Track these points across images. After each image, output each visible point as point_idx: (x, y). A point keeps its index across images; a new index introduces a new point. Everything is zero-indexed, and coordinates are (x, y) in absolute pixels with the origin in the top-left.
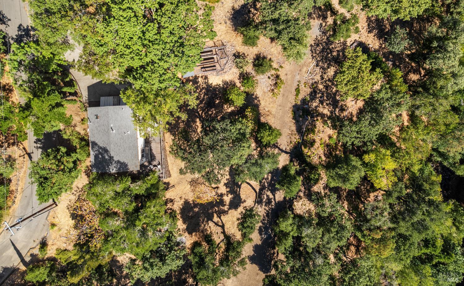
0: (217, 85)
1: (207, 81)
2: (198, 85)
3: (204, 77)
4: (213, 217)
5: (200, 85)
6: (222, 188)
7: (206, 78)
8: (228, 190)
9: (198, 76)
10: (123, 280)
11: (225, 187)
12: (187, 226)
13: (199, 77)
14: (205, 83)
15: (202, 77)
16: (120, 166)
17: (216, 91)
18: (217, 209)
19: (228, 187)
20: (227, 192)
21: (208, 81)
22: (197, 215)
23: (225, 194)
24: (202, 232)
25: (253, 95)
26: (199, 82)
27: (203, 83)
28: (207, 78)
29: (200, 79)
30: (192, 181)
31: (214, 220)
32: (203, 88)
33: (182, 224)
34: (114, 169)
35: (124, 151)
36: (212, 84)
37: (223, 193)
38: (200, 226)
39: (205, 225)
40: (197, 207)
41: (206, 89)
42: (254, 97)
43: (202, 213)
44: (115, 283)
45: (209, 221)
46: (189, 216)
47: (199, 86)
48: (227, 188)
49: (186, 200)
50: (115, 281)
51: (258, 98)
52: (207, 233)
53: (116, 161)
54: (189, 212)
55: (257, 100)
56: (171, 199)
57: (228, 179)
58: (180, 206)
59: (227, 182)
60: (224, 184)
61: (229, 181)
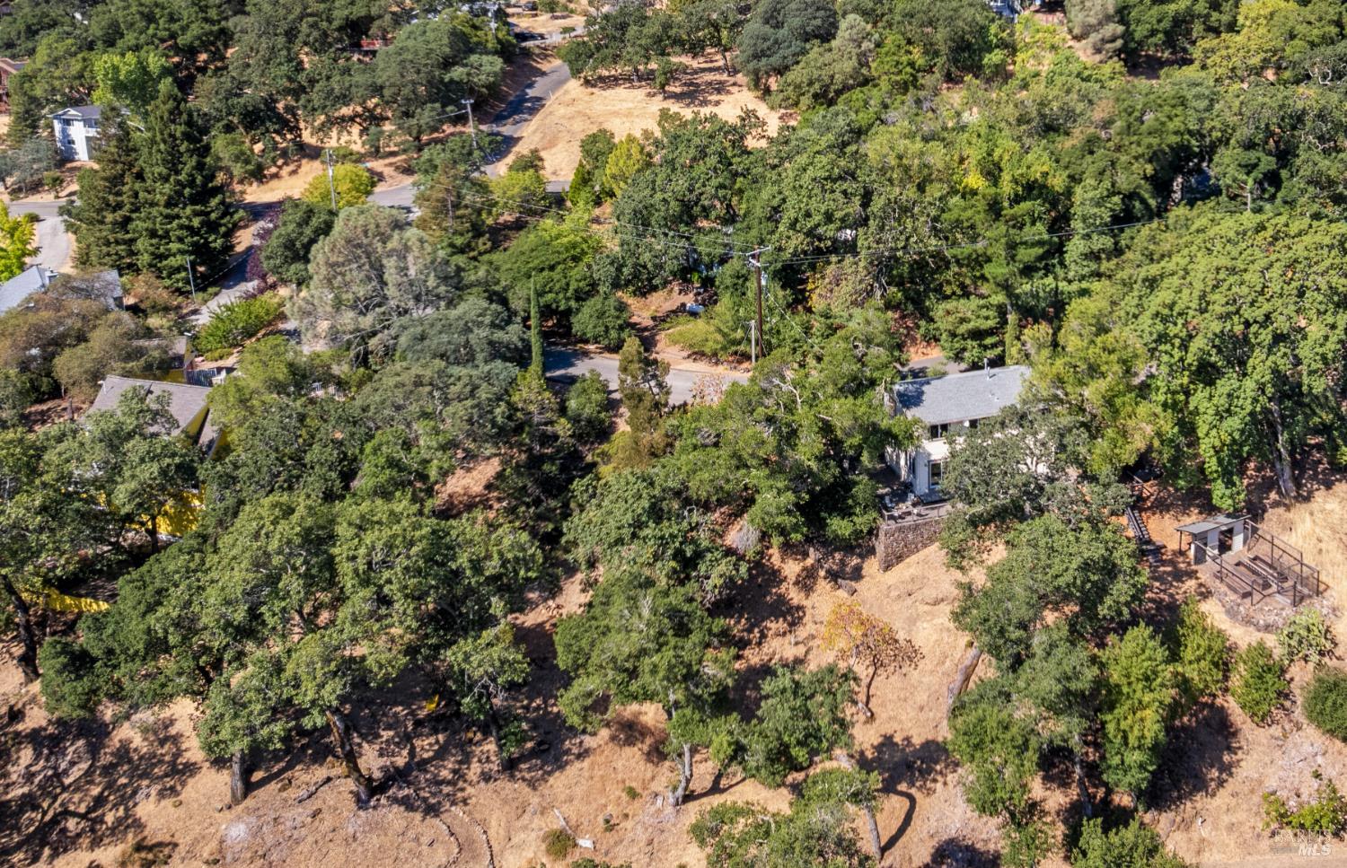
1: (1196, 599)
2: (1175, 584)
3: (1203, 589)
5: (1178, 587)
6: (872, 732)
7: (1206, 594)
8: (869, 754)
9: (1199, 575)
11: (877, 741)
13: (1197, 578)
14: (1189, 597)
15: (1201, 585)
19: (879, 753)
20: (862, 752)
21: (1199, 601)
25: (1232, 751)
27: (1185, 592)
28: (1207, 597)
29: (1191, 583)
32: (1171, 596)
37: (853, 742)
41: (1173, 602)
42: (1226, 758)
47: (1172, 586)
48: (874, 747)
49: (802, 660)
51: (1231, 774)
53: (920, 389)
55: (1221, 773)
56: (800, 618)
57: (909, 742)
58: (777, 657)
59: (896, 744)
60: (890, 732)
61: (904, 750)
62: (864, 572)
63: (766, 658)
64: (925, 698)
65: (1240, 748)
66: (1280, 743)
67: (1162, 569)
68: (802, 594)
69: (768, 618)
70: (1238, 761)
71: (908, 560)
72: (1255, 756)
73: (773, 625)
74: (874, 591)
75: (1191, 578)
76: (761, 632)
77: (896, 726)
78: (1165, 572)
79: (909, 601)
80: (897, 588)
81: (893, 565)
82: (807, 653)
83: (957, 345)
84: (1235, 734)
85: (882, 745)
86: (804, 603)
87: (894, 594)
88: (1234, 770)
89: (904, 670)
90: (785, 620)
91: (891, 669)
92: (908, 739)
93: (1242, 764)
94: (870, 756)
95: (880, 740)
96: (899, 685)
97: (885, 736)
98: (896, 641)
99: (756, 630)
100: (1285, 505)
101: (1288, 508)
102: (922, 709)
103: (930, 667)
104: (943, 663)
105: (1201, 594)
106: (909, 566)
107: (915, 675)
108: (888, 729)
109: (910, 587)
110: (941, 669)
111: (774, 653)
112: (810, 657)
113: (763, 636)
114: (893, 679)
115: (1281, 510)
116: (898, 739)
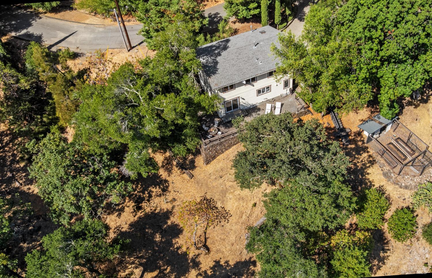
0: (370, 182)
1: (368, 165)
2: (356, 156)
3: (371, 159)
4: (152, 271)
5: (358, 158)
6: (209, 259)
7: (372, 162)
8: (209, 273)
9: (369, 150)
10: (24, 174)
11: (212, 264)
12: (126, 231)
13: (368, 152)
14: (364, 165)
15: (370, 156)
16: (211, 66)
17: (361, 185)
18: (168, 270)
19: (214, 271)
20: (205, 272)
21: (369, 167)
22: (149, 242)
23: (199, 270)
24: (121, 262)
25: (385, 251)
26: (361, 155)
27: (362, 161)
28: (373, 164)
29: (365, 155)
30: (207, 200)
31: (146, 274)
32: (355, 164)
33: (129, 223)
34: (204, 61)
35: (233, 65)
36: (368, 174)
37: (200, 266)
38: (130, 256)
39: (133, 263)
40: (162, 237)
41: (356, 169)
42: (382, 254)
43: (154, 250)
44: (18, 166)
45: (142, 268)
46: (145, 228)
47: (355, 158)
48: (211, 268)
49: (171, 212)
50: (22, 165)
51: (384, 263)
52: (119, 271)
53: (215, 60)
54: (152, 226)
55: (379, 262)
56: (167, 187)
57: (228, 264)
58: (158, 209)
59: (222, 265)
60: (218, 259)
61: (226, 268)
62: (196, 164)
63: (154, 209)
64: (234, 238)
65: (388, 250)
66: (408, 248)
67: (350, 146)
68: (166, 173)
69: (151, 186)
70: (388, 256)
71: (218, 158)
72: (396, 255)
73: (154, 190)
74: (203, 175)
75: (365, 152)
76: (149, 193)
77: (220, 255)
78: (351, 148)
79: (221, 181)
80: (214, 174)
81: (211, 161)
82: (173, 208)
83: (234, 10)
84: (387, 243)
85: (215, 266)
86: (168, 178)
87: (213, 177)
88: (385, 261)
89: (222, 223)
90: (160, 187)
91: (216, 223)
92: (227, 262)
93: (389, 258)
94: (210, 274)
95: (214, 263)
96: (221, 232)
97: (215, 261)
98: (217, 208)
99: (146, 192)
100: (414, 104)
101: (416, 106)
102: (233, 245)
103: (235, 221)
104: (241, 217)
105: (370, 162)
106: (219, 162)
107: (228, 226)
108: (217, 257)
109: (221, 174)
110: (241, 220)
111: (157, 207)
112: (174, 211)
113: (150, 196)
114: (217, 228)
115: (412, 108)
116: (222, 263)
